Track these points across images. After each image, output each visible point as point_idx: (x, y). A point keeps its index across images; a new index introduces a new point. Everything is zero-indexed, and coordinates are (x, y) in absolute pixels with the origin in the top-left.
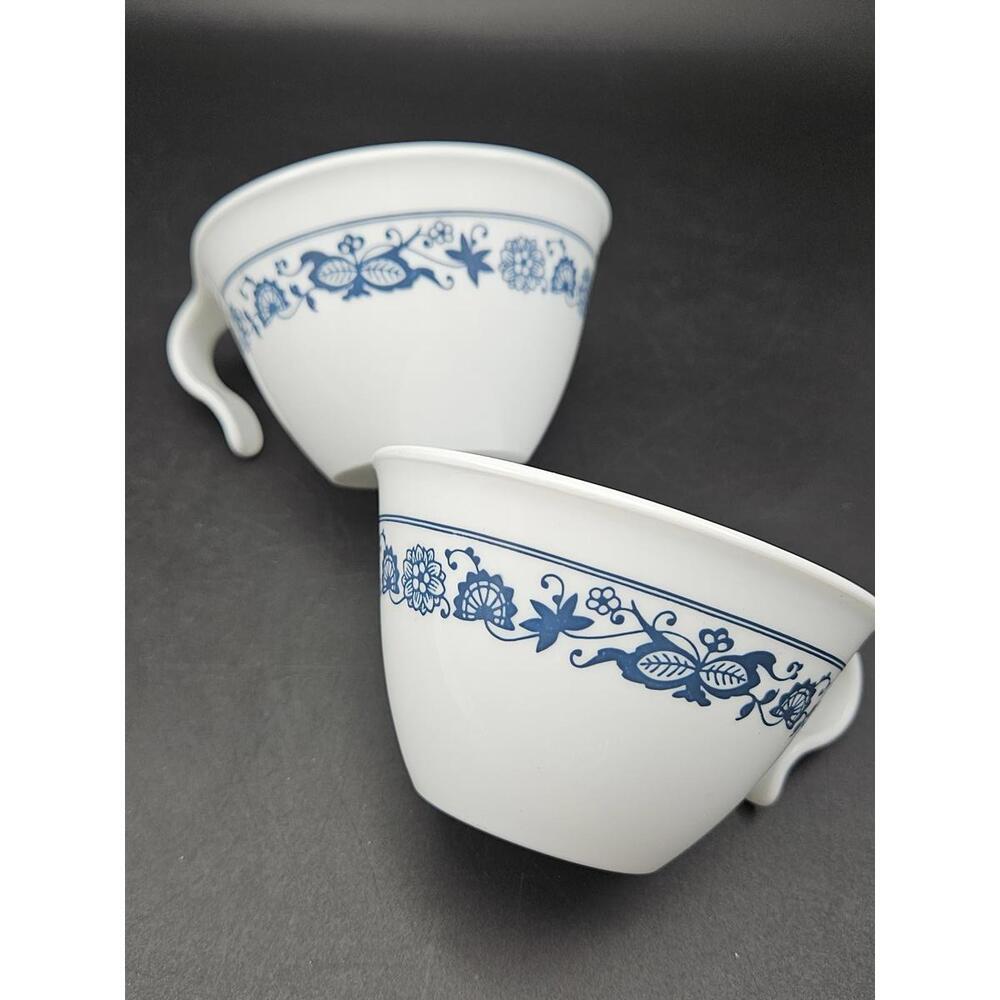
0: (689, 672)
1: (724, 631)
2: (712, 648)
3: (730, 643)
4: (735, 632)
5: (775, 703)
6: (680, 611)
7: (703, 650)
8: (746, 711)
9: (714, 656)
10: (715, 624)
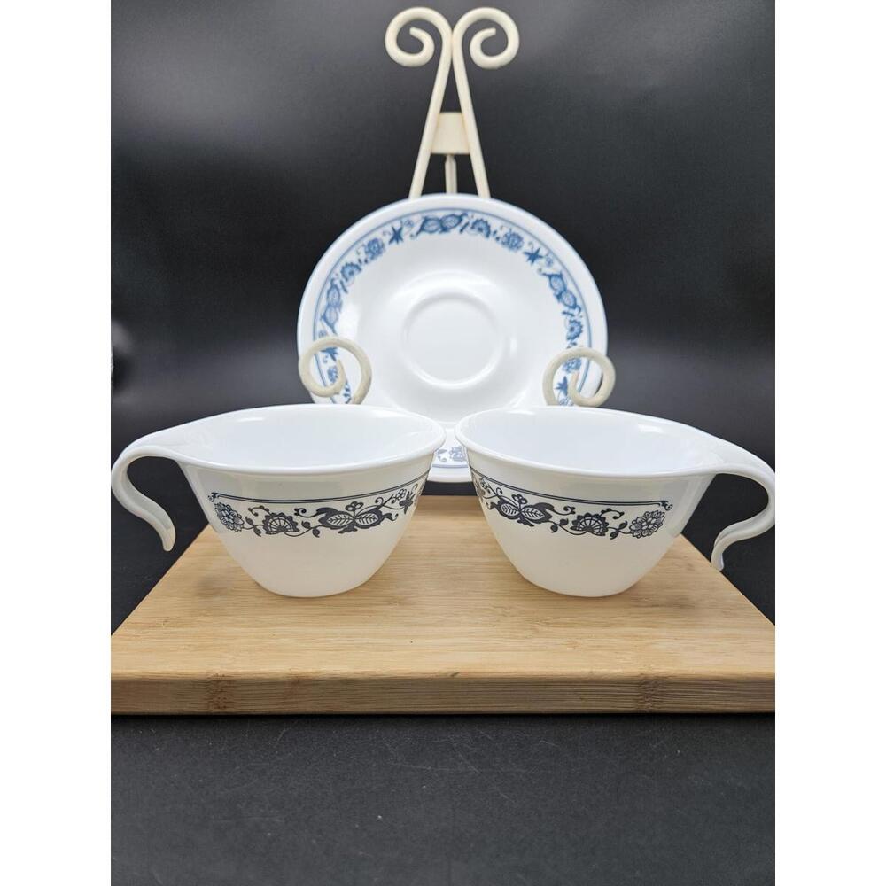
0: (517, 513)
1: (519, 496)
2: (521, 503)
3: (526, 501)
4: (525, 495)
5: (570, 525)
6: (503, 488)
7: (518, 504)
8: (554, 529)
9: (522, 506)
10: (516, 493)
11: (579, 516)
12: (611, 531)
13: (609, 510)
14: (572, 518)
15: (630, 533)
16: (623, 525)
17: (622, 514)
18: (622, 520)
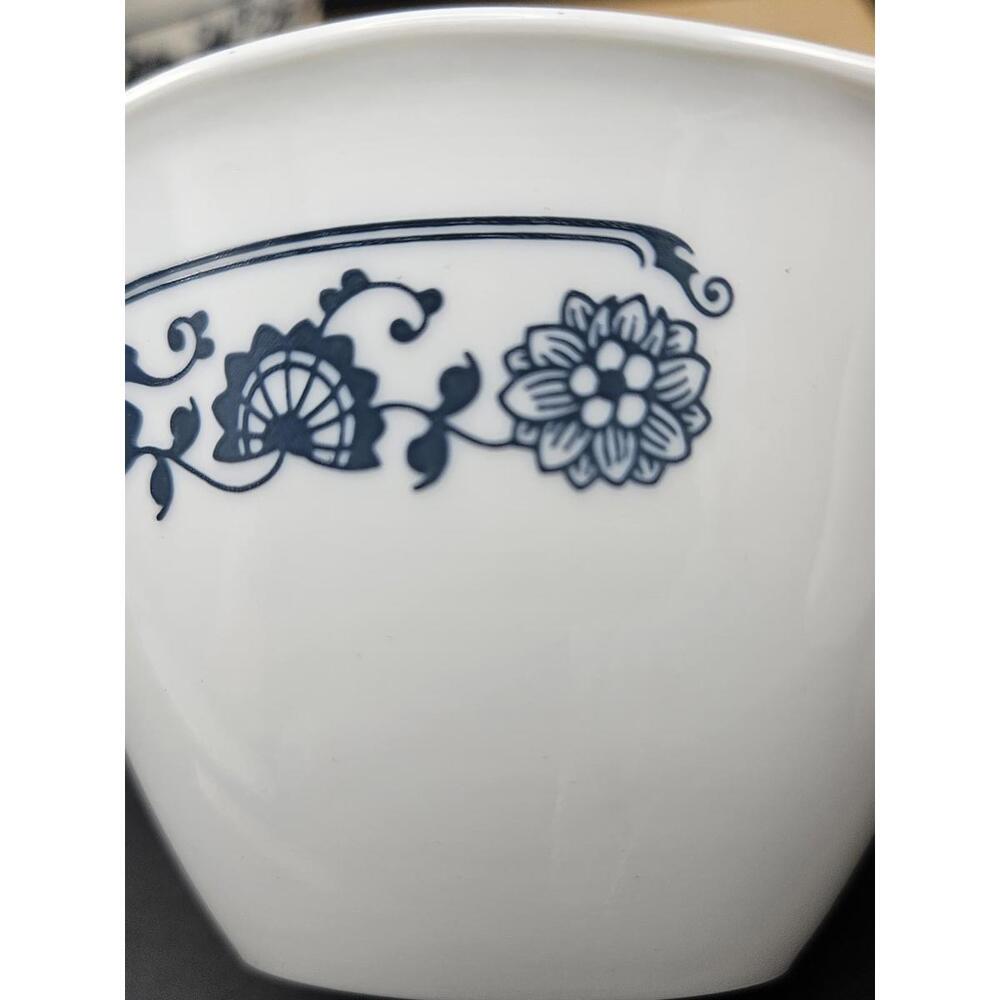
11: (231, 360)
12: (402, 430)
13: (356, 282)
14: (207, 383)
15: (514, 442)
16: (460, 384)
17: (430, 301)
18: (440, 348)
